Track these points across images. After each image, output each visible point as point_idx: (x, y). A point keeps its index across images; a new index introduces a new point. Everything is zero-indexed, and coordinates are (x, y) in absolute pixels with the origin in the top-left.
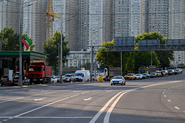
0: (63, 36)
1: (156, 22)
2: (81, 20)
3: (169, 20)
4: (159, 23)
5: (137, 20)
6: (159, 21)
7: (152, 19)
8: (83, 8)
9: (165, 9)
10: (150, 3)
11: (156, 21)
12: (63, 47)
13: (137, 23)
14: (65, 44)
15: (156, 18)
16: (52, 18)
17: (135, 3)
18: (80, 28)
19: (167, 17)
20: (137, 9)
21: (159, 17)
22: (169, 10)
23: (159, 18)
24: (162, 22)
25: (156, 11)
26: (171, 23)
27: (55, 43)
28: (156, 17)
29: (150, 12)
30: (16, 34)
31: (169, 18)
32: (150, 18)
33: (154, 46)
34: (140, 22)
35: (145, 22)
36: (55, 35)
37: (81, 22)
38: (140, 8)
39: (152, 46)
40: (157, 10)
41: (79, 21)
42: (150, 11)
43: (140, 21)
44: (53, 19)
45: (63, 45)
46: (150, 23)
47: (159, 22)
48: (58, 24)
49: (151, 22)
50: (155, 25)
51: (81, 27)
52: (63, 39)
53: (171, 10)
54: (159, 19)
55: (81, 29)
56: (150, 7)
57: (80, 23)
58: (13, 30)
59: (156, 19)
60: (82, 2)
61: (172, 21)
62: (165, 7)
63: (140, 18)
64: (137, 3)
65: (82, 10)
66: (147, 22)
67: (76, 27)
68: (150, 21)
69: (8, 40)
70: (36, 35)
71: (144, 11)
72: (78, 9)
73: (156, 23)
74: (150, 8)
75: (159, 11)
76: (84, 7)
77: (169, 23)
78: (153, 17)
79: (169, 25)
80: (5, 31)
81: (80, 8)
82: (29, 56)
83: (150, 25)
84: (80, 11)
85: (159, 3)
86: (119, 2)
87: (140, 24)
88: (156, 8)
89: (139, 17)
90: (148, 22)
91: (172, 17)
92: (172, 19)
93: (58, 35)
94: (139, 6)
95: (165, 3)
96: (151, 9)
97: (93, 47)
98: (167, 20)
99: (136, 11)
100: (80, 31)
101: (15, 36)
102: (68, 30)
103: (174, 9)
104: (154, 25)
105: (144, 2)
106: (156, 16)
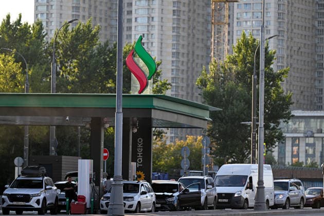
0: (266, 49)
12: (267, 92)
14: (272, 78)
27: (242, 76)
30: (106, 44)
36: (241, 50)
45: (266, 84)
48: (250, 15)
52: (269, 60)
58: (94, 31)
67: (314, 26)
69: (80, 66)
70: (176, 54)
80: (69, 36)
82: (149, 110)
93: (249, 46)
101: (102, 51)
102: (286, 38)
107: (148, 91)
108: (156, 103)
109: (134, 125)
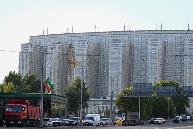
0: (83, 81)
1: (172, 72)
2: (101, 69)
3: (185, 70)
5: (154, 69)
6: (175, 70)
7: (169, 69)
9: (181, 60)
10: (167, 54)
11: (172, 70)
12: (83, 93)
13: (154, 72)
14: (85, 89)
15: (172, 68)
16: (74, 65)
17: (153, 53)
19: (183, 67)
20: (154, 59)
21: (175, 67)
22: (185, 60)
23: (175, 68)
24: (178, 72)
25: (172, 61)
26: (187, 72)
27: (76, 89)
28: (172, 67)
29: (167, 62)
30: (39, 80)
31: (185, 67)
32: (167, 68)
33: (171, 92)
34: (157, 71)
35: (162, 72)
36: (76, 81)
37: (101, 71)
38: (157, 58)
39: (169, 92)
40: (174, 60)
41: (99, 69)
42: (167, 61)
43: (157, 70)
44: (74, 67)
45: (83, 91)
46: (167, 73)
47: (175, 72)
48: (79, 72)
49: (167, 72)
50: (172, 74)
51: (101, 75)
52: (84, 84)
53: (187, 60)
54: (175, 69)
55: (101, 78)
57: (100, 72)
58: (35, 76)
59: (172, 69)
61: (188, 70)
62: (181, 57)
63: (157, 68)
64: (154, 54)
67: (96, 75)
68: (167, 70)
69: (31, 86)
70: (58, 83)
71: (161, 61)
72: (99, 58)
73: (172, 73)
74: (167, 58)
75: (175, 61)
76: (104, 57)
77: (185, 73)
78: (169, 67)
79: (185, 75)
80: (28, 77)
81: (101, 58)
82: (50, 98)
83: (167, 74)
84: (101, 60)
85: (176, 54)
86: (138, 52)
87: (157, 73)
88: (172, 59)
89: (156, 66)
90: (165, 72)
91: (188, 67)
92: (188, 69)
93: (79, 81)
94: (156, 56)
95: (181, 54)
96: (167, 60)
97: (112, 93)
98: (183, 70)
99: (154, 61)
100: (100, 79)
101: (37, 82)
102: (88, 78)
103: (189, 59)
105: (161, 53)
106: (172, 66)
107: (50, 93)
108: (52, 96)
109: (46, 102)
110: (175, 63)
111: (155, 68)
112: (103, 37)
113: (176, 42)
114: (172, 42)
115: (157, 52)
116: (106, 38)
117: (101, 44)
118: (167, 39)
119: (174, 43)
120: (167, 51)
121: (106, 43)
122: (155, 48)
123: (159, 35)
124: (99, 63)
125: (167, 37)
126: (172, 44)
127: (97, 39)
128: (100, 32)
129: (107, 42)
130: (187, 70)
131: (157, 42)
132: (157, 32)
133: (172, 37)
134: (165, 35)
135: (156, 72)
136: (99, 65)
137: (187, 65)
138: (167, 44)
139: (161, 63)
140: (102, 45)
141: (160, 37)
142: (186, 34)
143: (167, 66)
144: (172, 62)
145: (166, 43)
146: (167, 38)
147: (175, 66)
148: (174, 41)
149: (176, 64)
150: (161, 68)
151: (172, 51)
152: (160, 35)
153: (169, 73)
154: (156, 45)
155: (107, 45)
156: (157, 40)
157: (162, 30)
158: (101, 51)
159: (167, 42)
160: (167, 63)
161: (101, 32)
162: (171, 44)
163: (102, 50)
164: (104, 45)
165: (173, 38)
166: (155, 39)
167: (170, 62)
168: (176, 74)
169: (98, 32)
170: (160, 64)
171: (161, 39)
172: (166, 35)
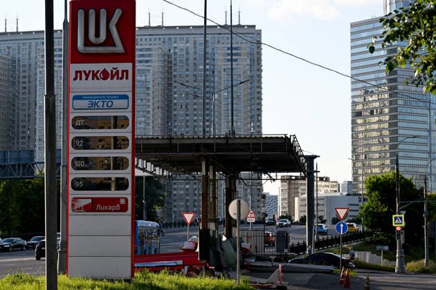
1: (188, 124)
2: (21, 119)
3: (216, 120)
4: (195, 126)
5: (143, 119)
6: (195, 121)
7: (180, 118)
8: (23, 93)
9: (208, 95)
10: (175, 82)
11: (187, 121)
13: (142, 125)
15: (187, 115)
17: (140, 81)
18: (18, 138)
20: (144, 95)
21: (195, 112)
22: (216, 96)
23: (195, 115)
25: (187, 99)
26: (220, 125)
28: (188, 113)
29: (175, 101)
31: (216, 113)
32: (175, 115)
33: (19, 166)
34: (151, 124)
35: (163, 124)
37: (21, 124)
38: (151, 92)
39: (15, 165)
40: (191, 96)
41: (14, 121)
42: (175, 99)
43: (151, 122)
46: (175, 127)
47: (195, 124)
49: (176, 124)
50: (187, 129)
51: (21, 135)
53: (220, 96)
54: (195, 118)
55: (21, 140)
56: (175, 90)
57: (18, 127)
59: (188, 118)
60: (21, 80)
61: (223, 120)
62: (208, 89)
63: (151, 116)
65: (21, 96)
66: (168, 123)
68: (175, 121)
71: (160, 98)
72: (14, 95)
73: (187, 127)
74: (175, 93)
75: (195, 98)
76: (27, 91)
78: (181, 113)
81: (19, 93)
83: (175, 130)
84: (19, 99)
85: (195, 81)
87: (151, 127)
88: (187, 93)
89: (148, 112)
90: (170, 124)
91: (222, 112)
92: (222, 118)
94: (148, 88)
95: (207, 81)
96: (176, 96)
99: (142, 100)
100: (18, 143)
103: (226, 94)
104: (183, 130)
105: (160, 80)
106: (187, 110)
110: (195, 104)
111: (145, 117)
112: (24, 44)
113: (195, 53)
114: (187, 53)
115: (150, 78)
116: (30, 47)
117: (19, 61)
118: (175, 48)
119: (191, 56)
120: (175, 76)
121: (30, 58)
122: (144, 68)
123: (155, 39)
124: (14, 105)
125: (175, 42)
126: (187, 60)
127: (9, 48)
128: (17, 33)
129: (33, 55)
130: (220, 119)
131: (149, 55)
132: (151, 32)
133: (187, 42)
134: (170, 39)
135: (148, 124)
136: (14, 110)
137: (220, 107)
138: (175, 59)
139: (160, 104)
140: (21, 64)
141: (158, 42)
142: (220, 34)
143: (175, 110)
144: (188, 101)
145: (173, 56)
146: (175, 45)
147: (195, 110)
148: (191, 51)
149: (195, 107)
150: (160, 114)
151: (187, 76)
152: (157, 37)
153: (181, 127)
154: (147, 61)
155: (33, 62)
156: (149, 50)
157: (164, 25)
158: (19, 77)
159: (175, 53)
160: (175, 104)
161: (20, 33)
162: (184, 59)
163: (22, 74)
164: (26, 63)
165: (188, 45)
166: (146, 47)
167: (181, 101)
168: (196, 129)
169: (12, 33)
170: (156, 105)
171: (160, 46)
172: (173, 37)
